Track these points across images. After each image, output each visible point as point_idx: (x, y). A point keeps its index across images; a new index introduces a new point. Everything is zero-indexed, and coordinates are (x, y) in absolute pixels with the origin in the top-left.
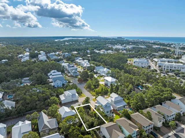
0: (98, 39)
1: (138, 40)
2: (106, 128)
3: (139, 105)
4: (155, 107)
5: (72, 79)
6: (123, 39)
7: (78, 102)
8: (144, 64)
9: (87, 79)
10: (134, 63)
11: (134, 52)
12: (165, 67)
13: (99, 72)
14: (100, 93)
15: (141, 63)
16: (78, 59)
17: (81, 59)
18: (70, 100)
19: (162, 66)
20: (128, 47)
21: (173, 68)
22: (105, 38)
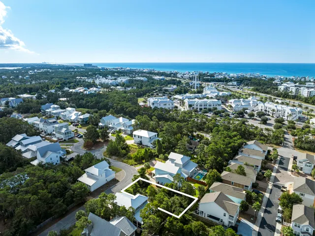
0: (51, 69)
1: (122, 68)
2: (215, 201)
3: (219, 160)
4: (237, 159)
5: (67, 145)
6: (95, 66)
7: (118, 181)
8: (168, 104)
9: (98, 140)
10: (153, 104)
11: (135, 88)
12: (197, 106)
13: (111, 126)
14: (143, 158)
15: (163, 104)
16: (50, 108)
17: (56, 106)
18: (103, 181)
19: (193, 105)
20: (122, 81)
21: (208, 105)
22: (59, 65)
